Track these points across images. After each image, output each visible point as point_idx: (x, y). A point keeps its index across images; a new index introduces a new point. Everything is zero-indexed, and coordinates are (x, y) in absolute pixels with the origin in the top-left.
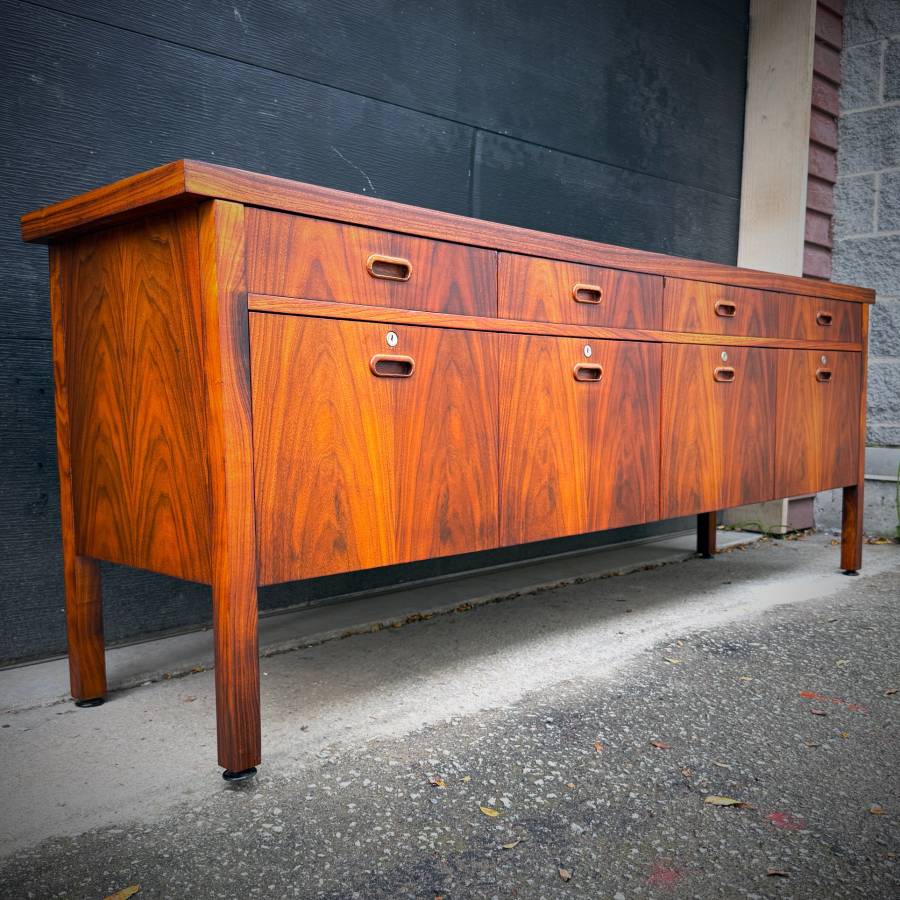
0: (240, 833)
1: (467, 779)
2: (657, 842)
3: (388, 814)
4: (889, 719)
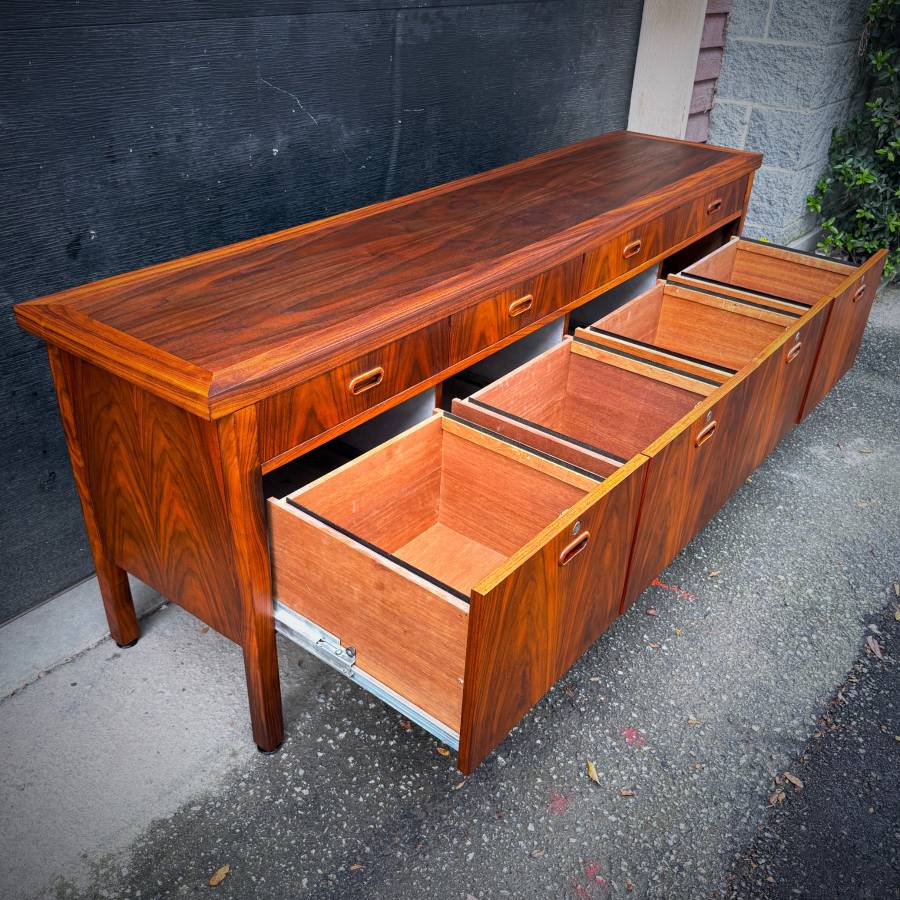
0: (281, 800)
2: (553, 769)
3: (377, 765)
4: (709, 608)
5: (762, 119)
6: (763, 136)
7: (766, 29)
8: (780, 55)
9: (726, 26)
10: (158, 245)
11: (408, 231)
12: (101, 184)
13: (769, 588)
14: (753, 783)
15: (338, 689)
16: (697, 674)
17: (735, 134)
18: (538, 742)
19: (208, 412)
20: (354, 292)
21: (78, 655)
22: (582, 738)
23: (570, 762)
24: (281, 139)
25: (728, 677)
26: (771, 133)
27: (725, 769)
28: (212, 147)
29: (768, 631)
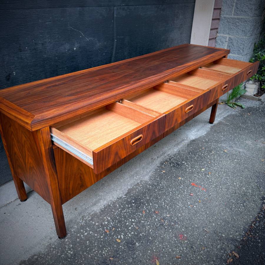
1: (114, 229)
2: (154, 248)
3: (96, 244)
4: (211, 194)
5: (232, 40)
6: (232, 45)
7: (233, 13)
8: (237, 21)
9: (220, 12)
10: (36, 77)
11: (113, 72)
12: (17, 58)
13: (231, 187)
14: (221, 255)
15: (87, 218)
16: (205, 216)
17: (224, 45)
18: (150, 238)
19: (31, 128)
20: (90, 90)
21: (8, 204)
22: (165, 237)
23: (160, 246)
24: (77, 45)
25: (215, 217)
26: (235, 44)
27: (212, 250)
28: (54, 47)
29: (230, 201)
